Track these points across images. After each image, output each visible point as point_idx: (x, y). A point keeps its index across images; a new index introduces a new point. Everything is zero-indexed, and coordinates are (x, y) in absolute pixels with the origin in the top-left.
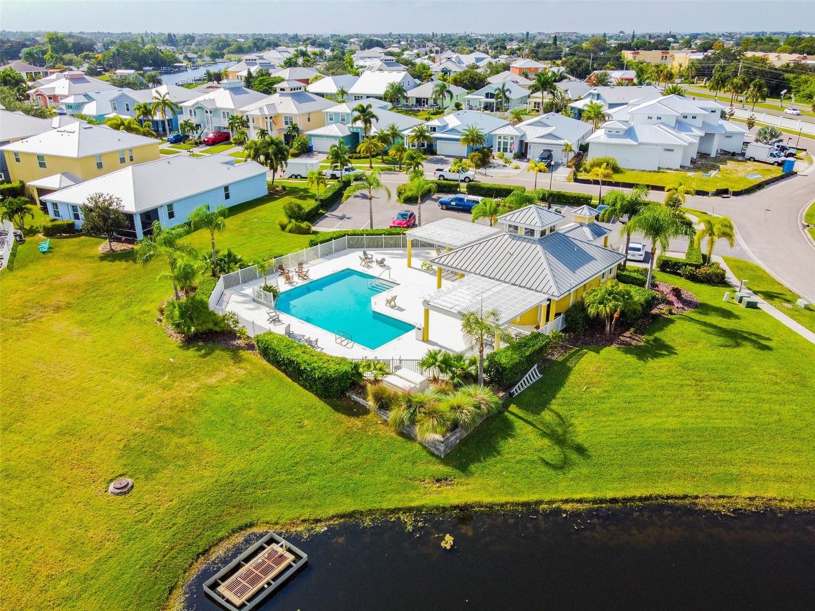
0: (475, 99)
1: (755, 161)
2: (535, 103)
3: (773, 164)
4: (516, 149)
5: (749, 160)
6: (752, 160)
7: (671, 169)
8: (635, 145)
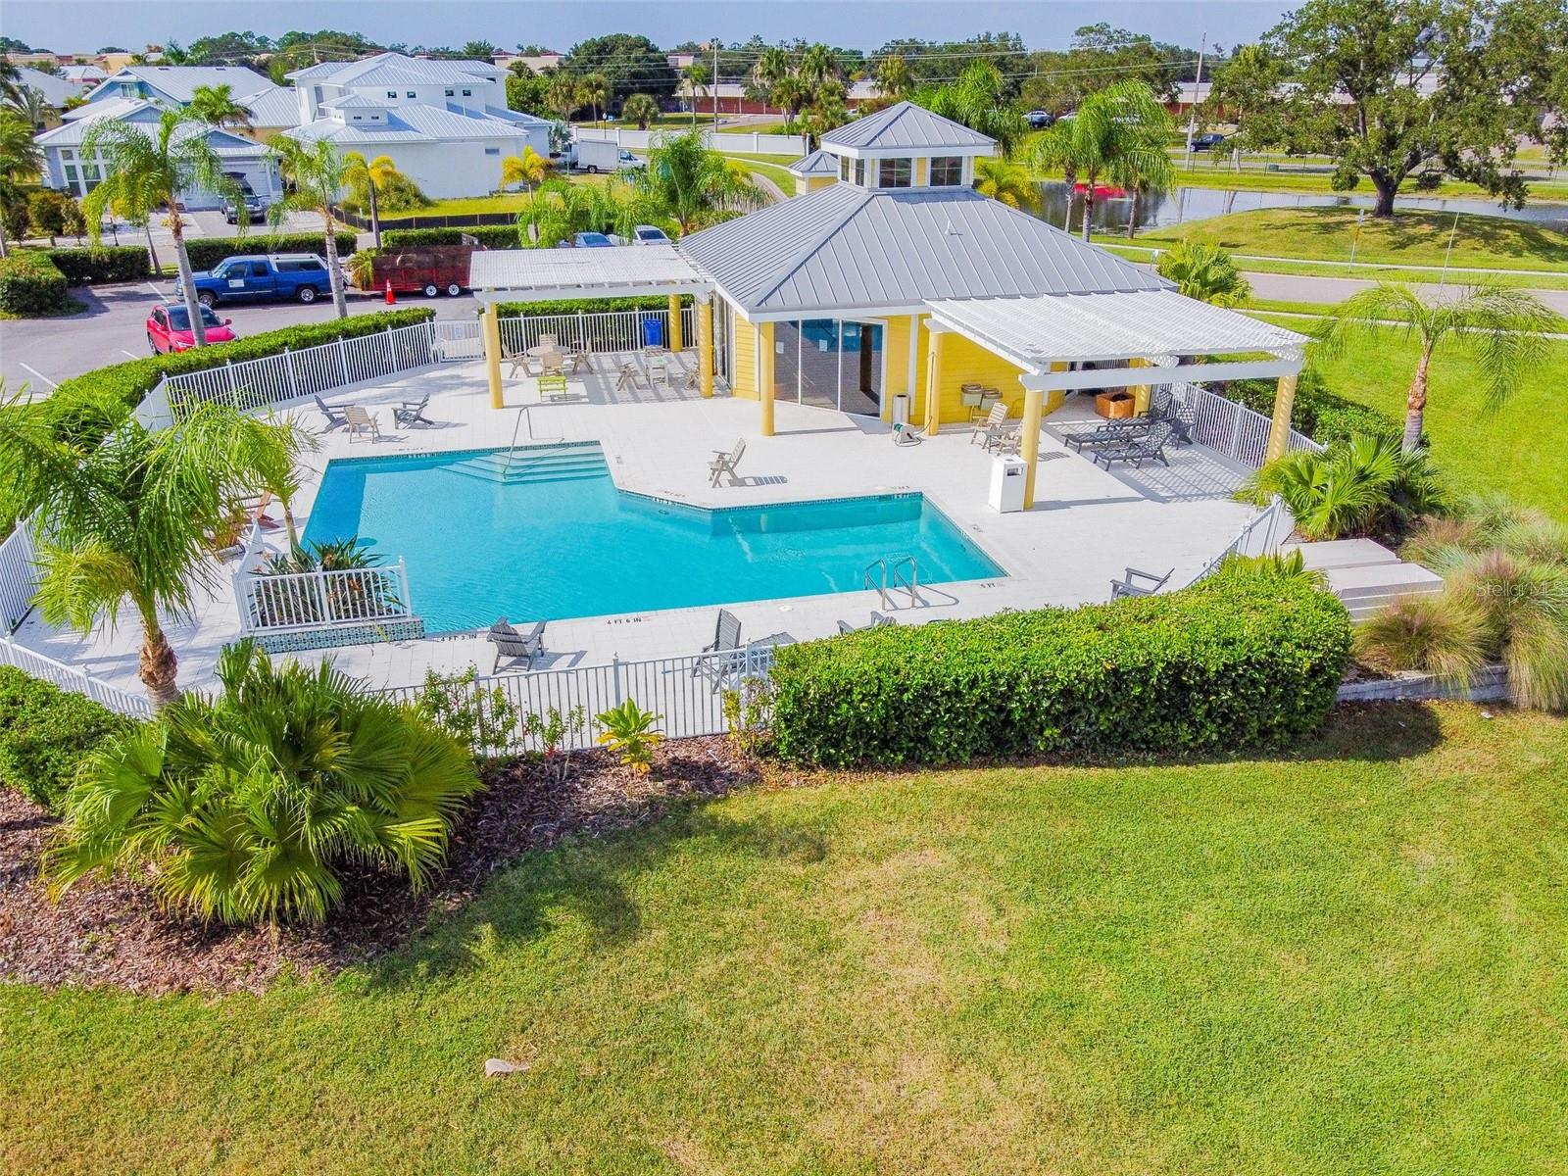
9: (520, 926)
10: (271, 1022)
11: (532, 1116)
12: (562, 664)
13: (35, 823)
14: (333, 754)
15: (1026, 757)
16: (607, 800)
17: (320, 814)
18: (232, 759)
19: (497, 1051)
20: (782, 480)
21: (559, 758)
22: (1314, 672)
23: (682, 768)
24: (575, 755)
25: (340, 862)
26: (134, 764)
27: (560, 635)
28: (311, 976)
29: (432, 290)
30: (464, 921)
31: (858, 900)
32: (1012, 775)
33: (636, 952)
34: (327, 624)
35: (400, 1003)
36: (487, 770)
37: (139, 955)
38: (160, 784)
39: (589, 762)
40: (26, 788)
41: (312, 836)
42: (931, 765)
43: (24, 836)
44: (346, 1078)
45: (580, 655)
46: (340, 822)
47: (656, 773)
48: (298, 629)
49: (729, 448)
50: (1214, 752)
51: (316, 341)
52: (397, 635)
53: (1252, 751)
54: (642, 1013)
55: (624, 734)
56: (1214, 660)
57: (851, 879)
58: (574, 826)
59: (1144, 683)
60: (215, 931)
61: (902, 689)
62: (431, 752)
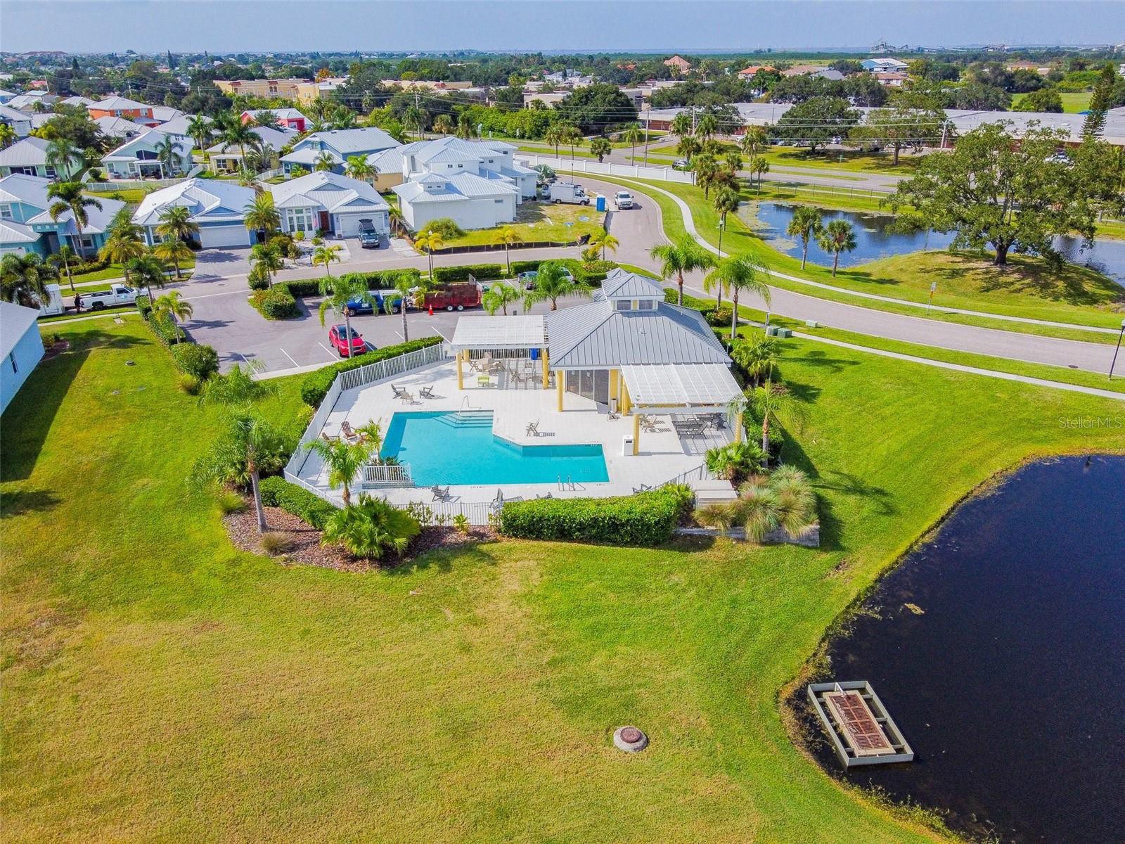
0: (120, 162)
1: (561, 203)
2: (218, 161)
3: (580, 204)
4: (316, 223)
5: (556, 202)
6: (558, 202)
7: (506, 223)
8: (465, 201)
9: (424, 566)
10: (367, 579)
11: (418, 602)
12: (452, 500)
13: (312, 531)
14: (384, 520)
15: (572, 540)
16: (453, 540)
17: (380, 534)
18: (362, 520)
19: (413, 590)
20: (553, 434)
21: (443, 528)
22: (657, 523)
23: (476, 534)
24: (448, 528)
25: (383, 546)
26: (341, 519)
27: (454, 490)
28: (375, 572)
29: (450, 308)
30: (411, 565)
31: (507, 570)
32: (565, 544)
33: (449, 575)
34: (387, 481)
35: (394, 579)
36: (423, 530)
37: (338, 563)
38: (347, 523)
39: (452, 529)
40: (310, 522)
41: (378, 539)
42: (544, 540)
43: (310, 534)
44: (381, 591)
45: (459, 498)
46: (383, 536)
47: (469, 534)
48: (378, 482)
49: (534, 422)
50: (626, 544)
51: (394, 355)
52: (407, 486)
53: (642, 545)
54: (447, 587)
55: (459, 522)
56: (624, 517)
57: (508, 565)
58: (443, 545)
59: (604, 521)
60: (354, 559)
61: (533, 517)
62: (408, 523)
